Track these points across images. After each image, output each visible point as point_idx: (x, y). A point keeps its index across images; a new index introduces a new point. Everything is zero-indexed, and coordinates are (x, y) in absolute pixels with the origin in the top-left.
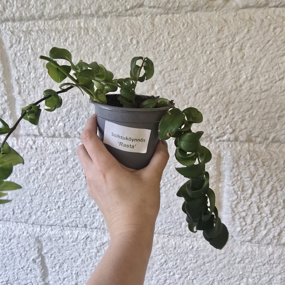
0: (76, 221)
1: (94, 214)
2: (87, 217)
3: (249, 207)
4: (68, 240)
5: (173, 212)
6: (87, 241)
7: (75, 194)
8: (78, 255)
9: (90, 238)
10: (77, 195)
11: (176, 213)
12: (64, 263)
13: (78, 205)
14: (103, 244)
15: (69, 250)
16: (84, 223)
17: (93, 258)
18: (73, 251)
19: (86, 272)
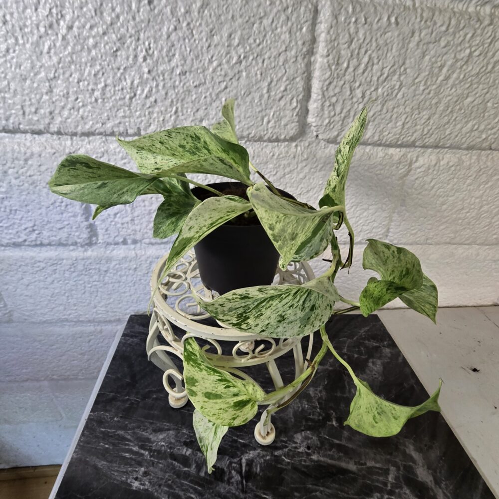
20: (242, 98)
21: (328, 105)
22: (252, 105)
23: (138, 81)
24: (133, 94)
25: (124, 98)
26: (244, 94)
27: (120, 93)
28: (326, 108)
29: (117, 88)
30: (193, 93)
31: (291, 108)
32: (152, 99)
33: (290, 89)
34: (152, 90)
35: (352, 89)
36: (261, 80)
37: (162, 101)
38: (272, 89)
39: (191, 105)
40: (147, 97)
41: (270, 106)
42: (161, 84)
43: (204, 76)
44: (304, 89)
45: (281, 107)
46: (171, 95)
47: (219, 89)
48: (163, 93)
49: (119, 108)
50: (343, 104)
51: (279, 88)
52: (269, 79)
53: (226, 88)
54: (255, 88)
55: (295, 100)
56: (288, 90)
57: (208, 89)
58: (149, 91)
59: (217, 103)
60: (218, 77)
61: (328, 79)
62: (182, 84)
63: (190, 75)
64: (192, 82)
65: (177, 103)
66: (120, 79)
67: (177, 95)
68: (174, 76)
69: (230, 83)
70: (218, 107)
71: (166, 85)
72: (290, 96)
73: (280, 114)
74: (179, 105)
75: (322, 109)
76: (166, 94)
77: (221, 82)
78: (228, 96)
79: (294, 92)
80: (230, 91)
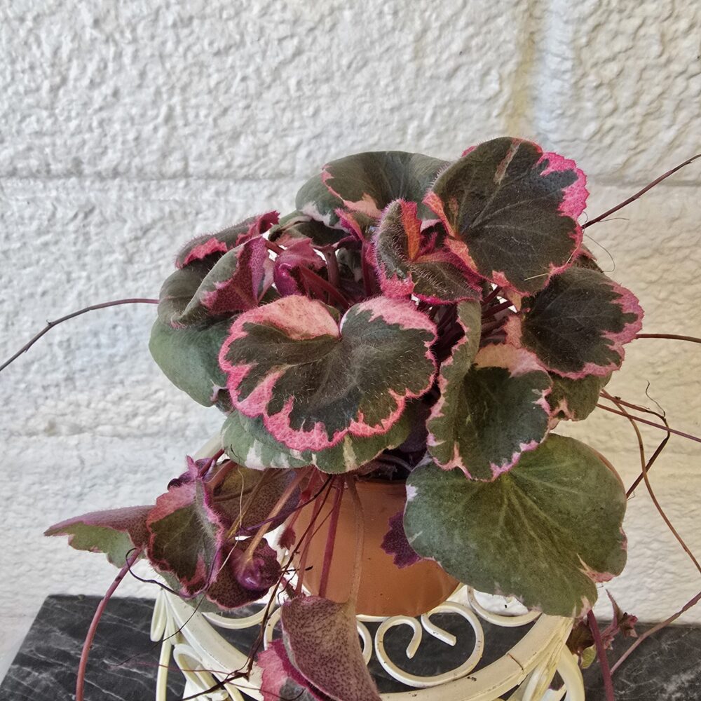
0: (41, 149)
1: (104, 114)
2: (78, 131)
3: (634, 39)
4: (22, 229)
5: (378, 83)
6: (89, 224)
7: (22, 33)
8: (64, 277)
9: (97, 212)
10: (32, 39)
11: (387, 85)
12: (21, 313)
13: (39, 80)
14: (145, 231)
15: (30, 265)
16: (69, 153)
17: (116, 284)
18: (44, 265)
19: (96, 334)
20: (343, 76)
21: (595, 84)
22: (372, 94)
23: (70, 45)
24: (58, 79)
25: (38, 89)
26: (349, 67)
27: (26, 77)
28: (587, 93)
29: (18, 67)
30: (211, 70)
31: (483, 96)
32: (106, 89)
33: (480, 48)
34: (106, 67)
35: (667, 38)
36: (394, 29)
37: (132, 93)
38: (428, 50)
39: (207, 99)
40: (93, 84)
41: (423, 95)
42: (129, 51)
43: (238, 25)
44: (520, 46)
45: (455, 95)
46: (155, 78)
47: (281, 58)
48: (134, 72)
49: (26, 112)
50: (640, 79)
51: (448, 45)
52: (418, 25)
53: (298, 52)
54: (378, 49)
55: (494, 74)
56: (474, 49)
57: (251, 57)
58: (99, 70)
59: (276, 92)
60: (276, 27)
61: (591, 14)
62: (181, 49)
63: (202, 24)
64: (206, 42)
65: (171, 96)
66: (26, 43)
67: (169, 75)
68: (160, 30)
69: (310, 40)
70: (277, 102)
71: (141, 54)
72: (480, 65)
73: (451, 114)
74: (176, 100)
75: (577, 97)
76: (143, 75)
77: (285, 38)
78: (305, 73)
79: (491, 56)
80: (309, 61)
